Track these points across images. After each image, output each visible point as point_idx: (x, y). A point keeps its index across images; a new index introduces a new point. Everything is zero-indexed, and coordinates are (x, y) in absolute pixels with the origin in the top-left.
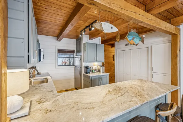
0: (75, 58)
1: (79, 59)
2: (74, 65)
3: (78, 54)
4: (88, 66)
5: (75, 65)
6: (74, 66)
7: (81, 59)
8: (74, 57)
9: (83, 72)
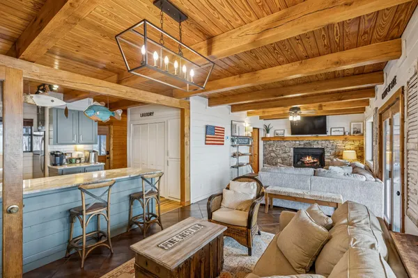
0: (35, 135)
1: (41, 138)
2: (31, 151)
3: (40, 128)
4: (57, 152)
5: (34, 150)
6: (31, 154)
7: (44, 139)
8: (31, 135)
9: (48, 164)
